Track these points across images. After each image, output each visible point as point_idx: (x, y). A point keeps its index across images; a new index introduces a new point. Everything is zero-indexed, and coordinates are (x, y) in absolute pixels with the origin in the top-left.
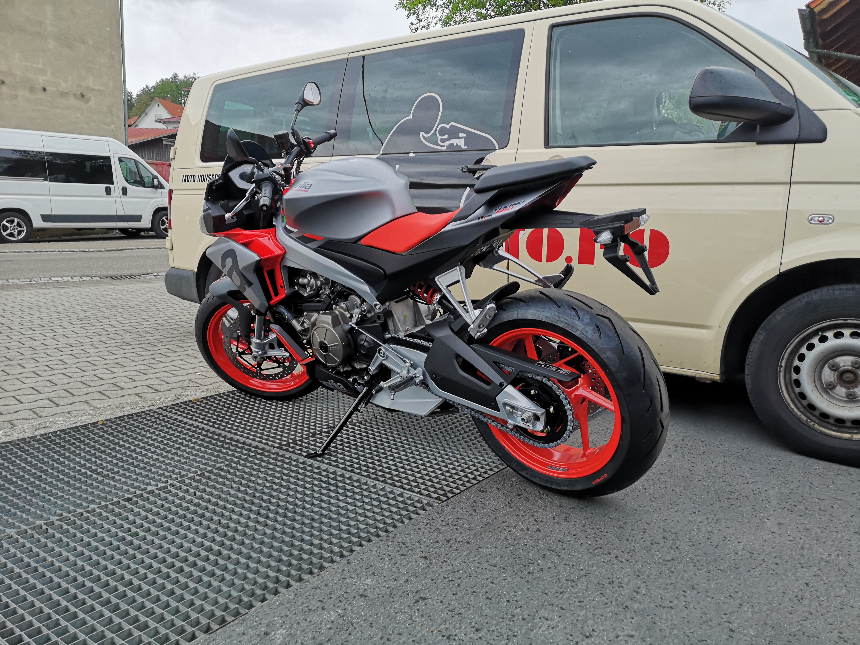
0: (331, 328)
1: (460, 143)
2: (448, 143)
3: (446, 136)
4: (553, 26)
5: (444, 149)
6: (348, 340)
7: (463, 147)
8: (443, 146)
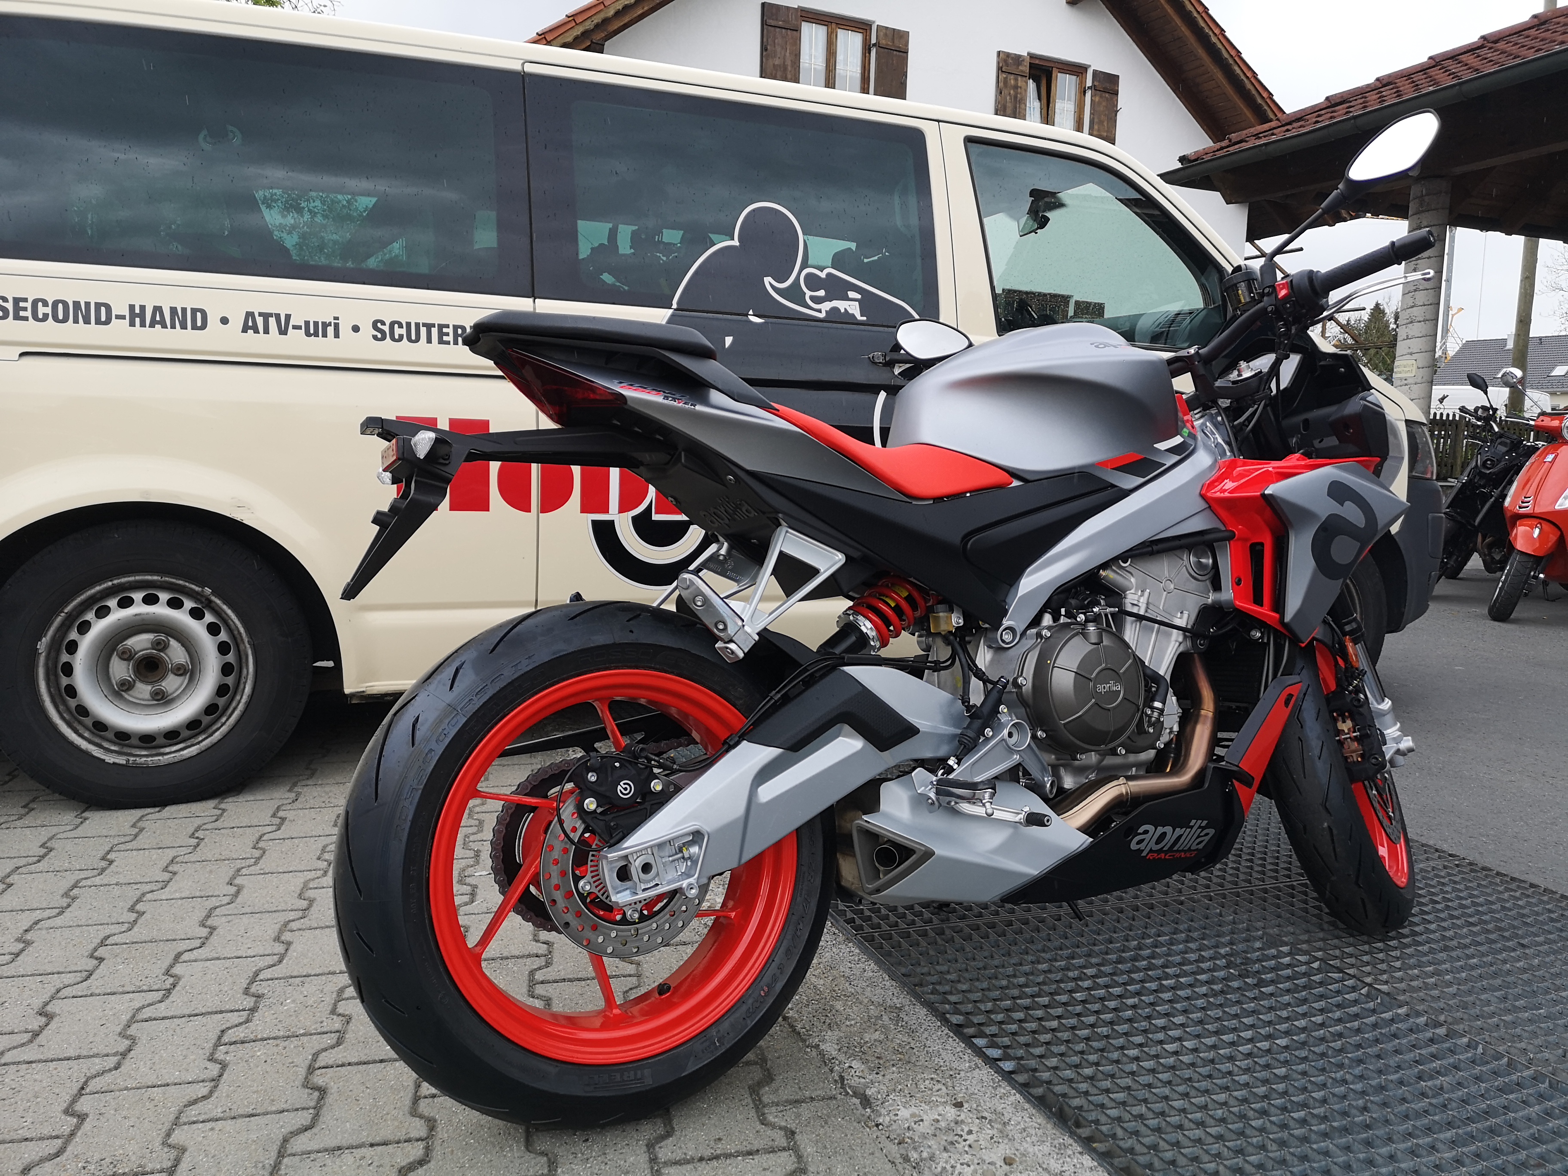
1: (854, 309)
2: (826, 306)
3: (821, 293)
5: (822, 315)
7: (859, 318)
8: (820, 311)
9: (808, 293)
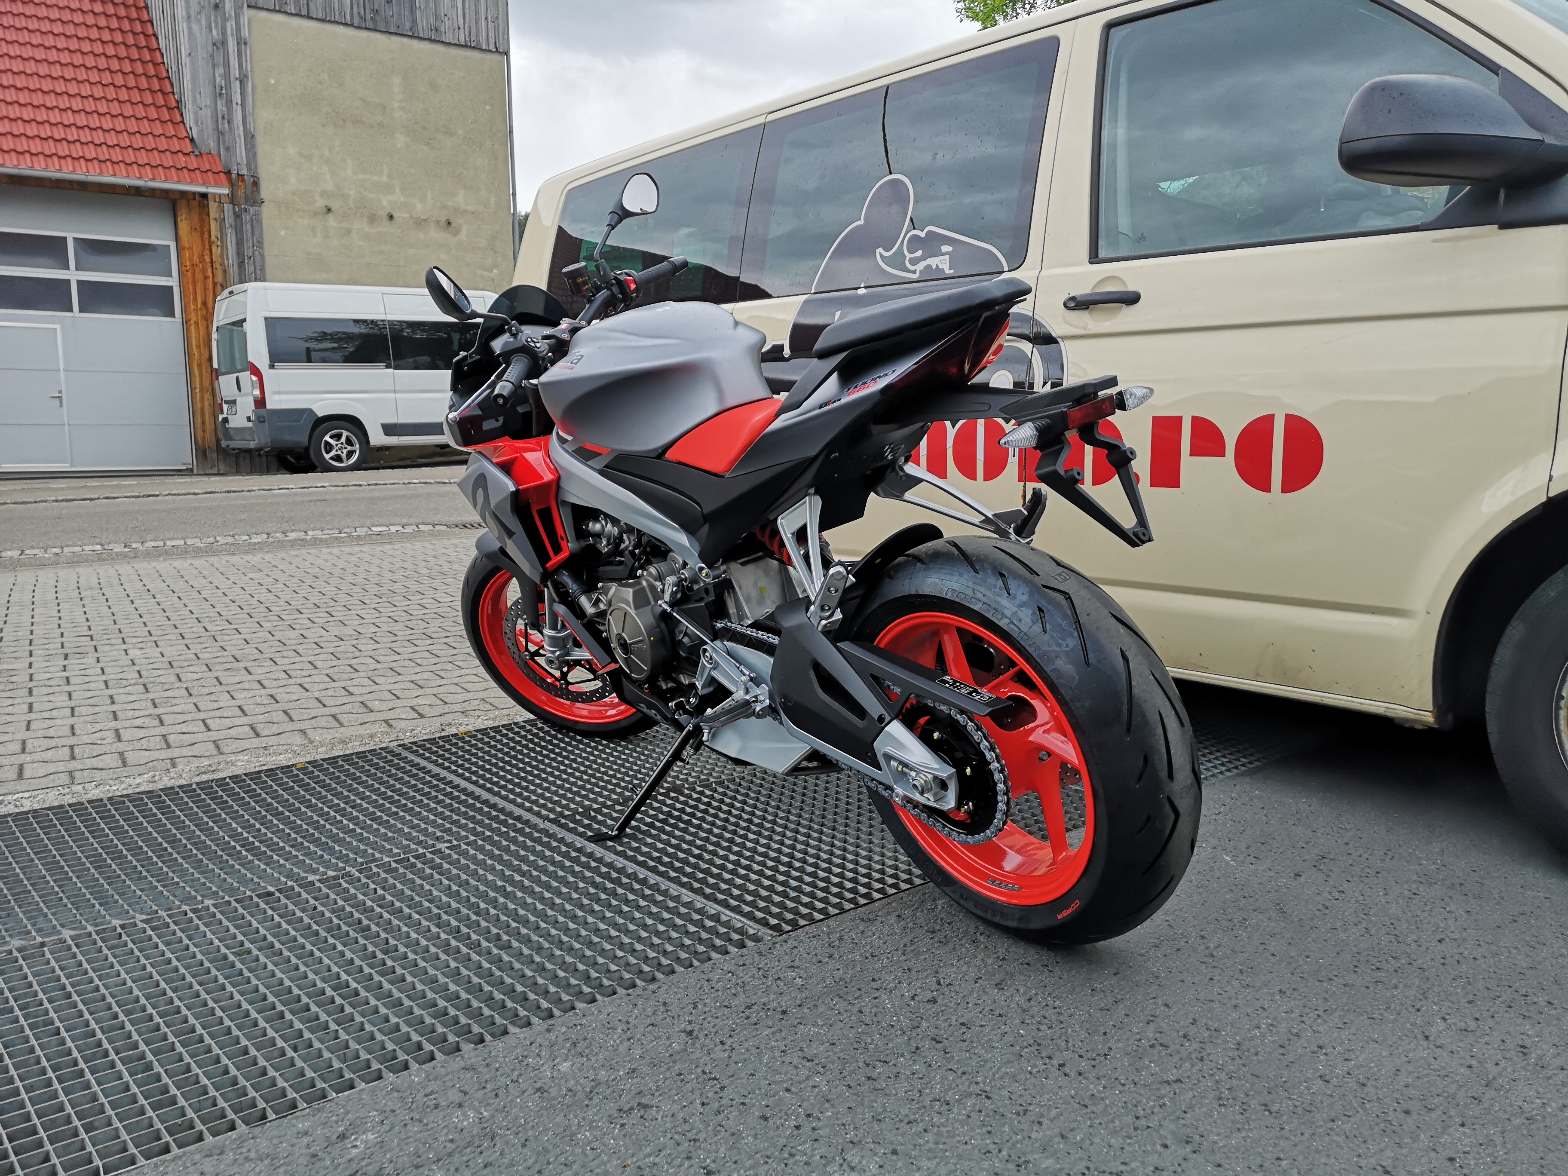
0: (632, 612)
1: (942, 263)
2: (922, 265)
3: (919, 253)
4: (1110, 26)
5: (915, 277)
6: (661, 631)
7: (948, 272)
8: (914, 272)
9: (909, 256)
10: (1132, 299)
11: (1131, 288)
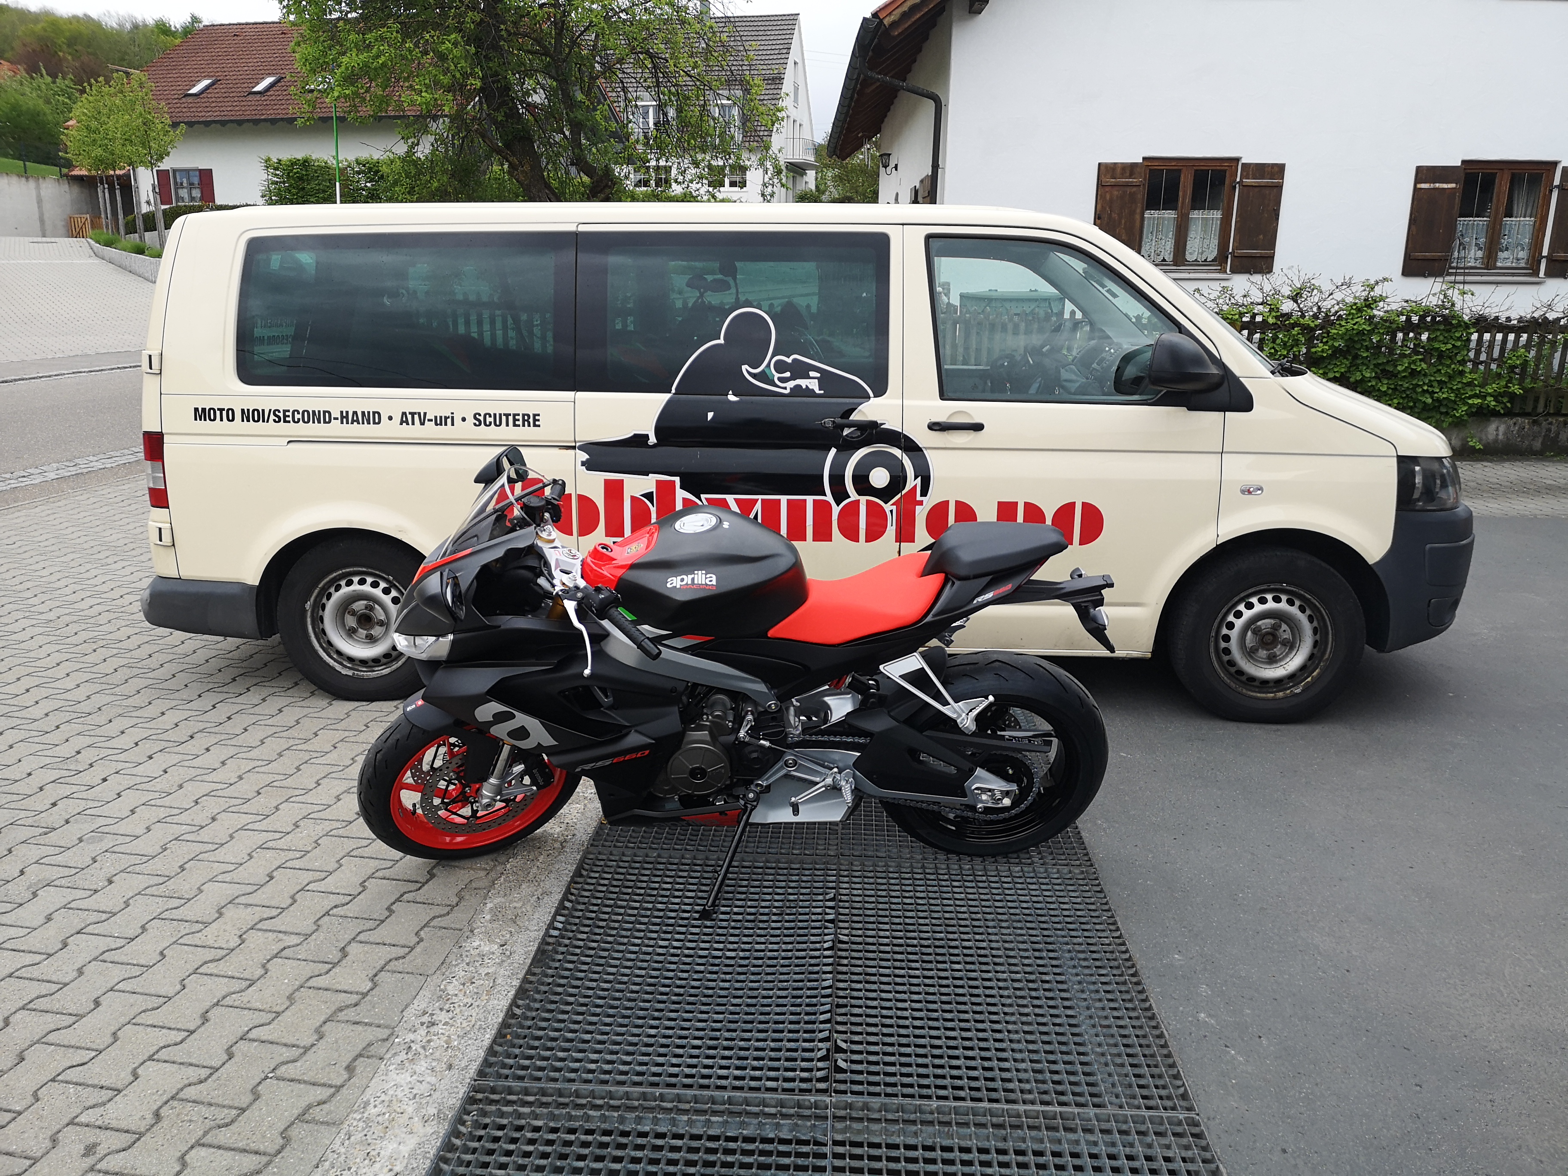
4: (932, 238)
5: (786, 392)
10: (978, 427)
11: (977, 420)
